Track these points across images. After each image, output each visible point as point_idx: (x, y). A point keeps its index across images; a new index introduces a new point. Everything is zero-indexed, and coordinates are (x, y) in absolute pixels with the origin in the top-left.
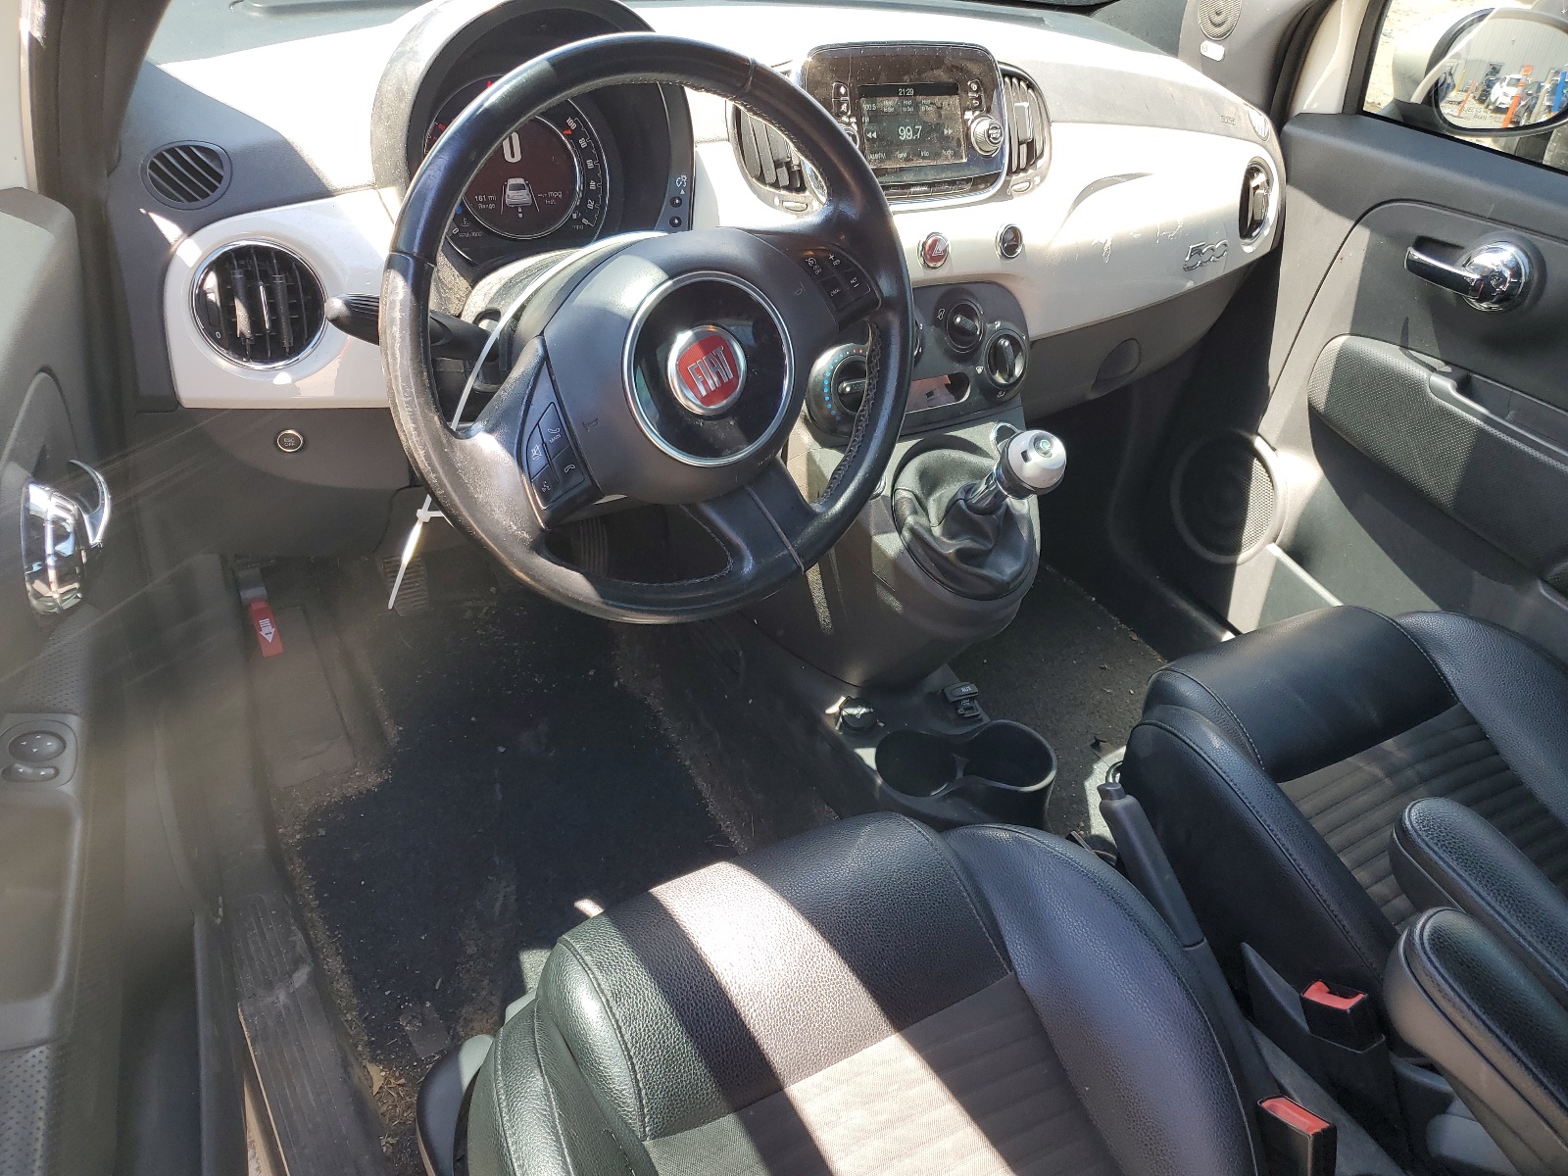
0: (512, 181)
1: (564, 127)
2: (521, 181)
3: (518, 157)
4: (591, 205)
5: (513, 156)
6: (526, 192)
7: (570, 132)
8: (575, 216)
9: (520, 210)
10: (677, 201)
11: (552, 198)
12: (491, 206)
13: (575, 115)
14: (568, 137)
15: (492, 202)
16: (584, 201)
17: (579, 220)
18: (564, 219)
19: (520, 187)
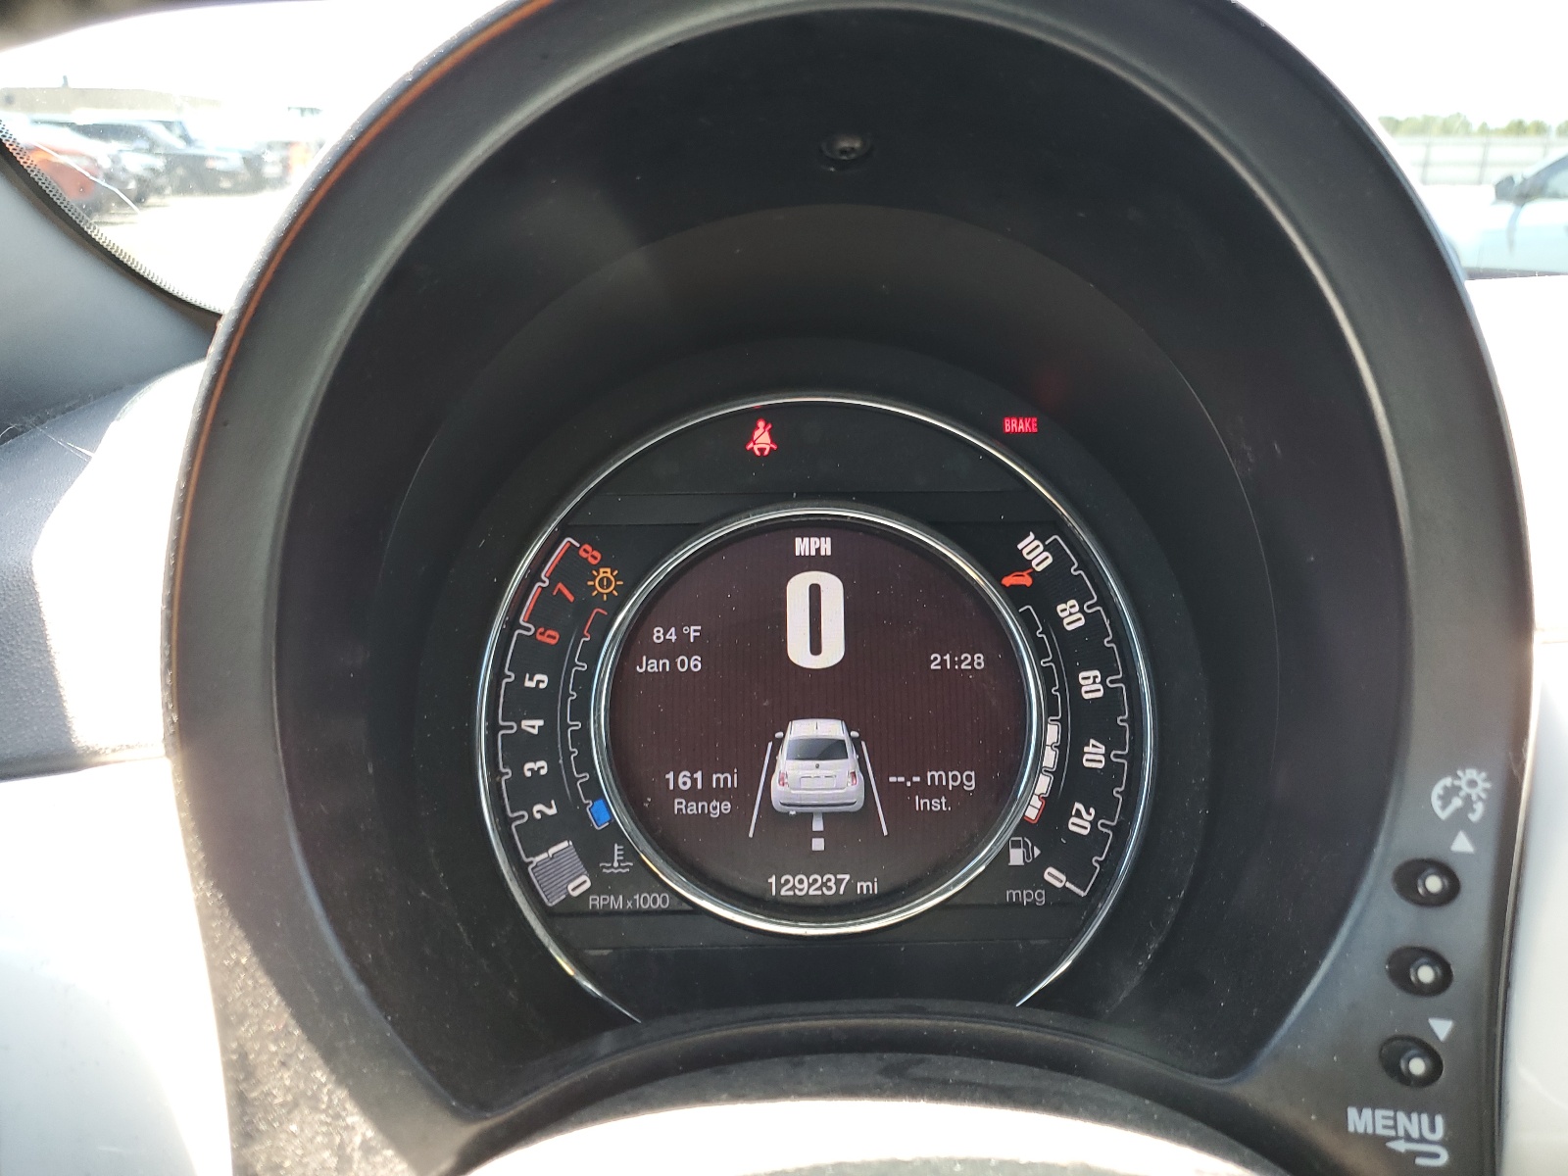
0: (802, 730)
1: (1001, 560)
2: (832, 729)
3: (834, 651)
4: (1081, 822)
5: (816, 648)
6: (850, 763)
7: (1027, 581)
8: (1017, 857)
9: (818, 825)
10: (1434, 884)
11: (938, 791)
12: (721, 808)
13: (1046, 525)
14: (1014, 596)
15: (722, 794)
16: (1056, 807)
17: (1031, 874)
18: (976, 867)
19: (830, 750)
